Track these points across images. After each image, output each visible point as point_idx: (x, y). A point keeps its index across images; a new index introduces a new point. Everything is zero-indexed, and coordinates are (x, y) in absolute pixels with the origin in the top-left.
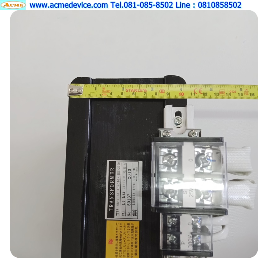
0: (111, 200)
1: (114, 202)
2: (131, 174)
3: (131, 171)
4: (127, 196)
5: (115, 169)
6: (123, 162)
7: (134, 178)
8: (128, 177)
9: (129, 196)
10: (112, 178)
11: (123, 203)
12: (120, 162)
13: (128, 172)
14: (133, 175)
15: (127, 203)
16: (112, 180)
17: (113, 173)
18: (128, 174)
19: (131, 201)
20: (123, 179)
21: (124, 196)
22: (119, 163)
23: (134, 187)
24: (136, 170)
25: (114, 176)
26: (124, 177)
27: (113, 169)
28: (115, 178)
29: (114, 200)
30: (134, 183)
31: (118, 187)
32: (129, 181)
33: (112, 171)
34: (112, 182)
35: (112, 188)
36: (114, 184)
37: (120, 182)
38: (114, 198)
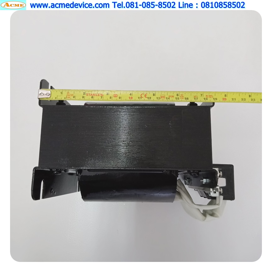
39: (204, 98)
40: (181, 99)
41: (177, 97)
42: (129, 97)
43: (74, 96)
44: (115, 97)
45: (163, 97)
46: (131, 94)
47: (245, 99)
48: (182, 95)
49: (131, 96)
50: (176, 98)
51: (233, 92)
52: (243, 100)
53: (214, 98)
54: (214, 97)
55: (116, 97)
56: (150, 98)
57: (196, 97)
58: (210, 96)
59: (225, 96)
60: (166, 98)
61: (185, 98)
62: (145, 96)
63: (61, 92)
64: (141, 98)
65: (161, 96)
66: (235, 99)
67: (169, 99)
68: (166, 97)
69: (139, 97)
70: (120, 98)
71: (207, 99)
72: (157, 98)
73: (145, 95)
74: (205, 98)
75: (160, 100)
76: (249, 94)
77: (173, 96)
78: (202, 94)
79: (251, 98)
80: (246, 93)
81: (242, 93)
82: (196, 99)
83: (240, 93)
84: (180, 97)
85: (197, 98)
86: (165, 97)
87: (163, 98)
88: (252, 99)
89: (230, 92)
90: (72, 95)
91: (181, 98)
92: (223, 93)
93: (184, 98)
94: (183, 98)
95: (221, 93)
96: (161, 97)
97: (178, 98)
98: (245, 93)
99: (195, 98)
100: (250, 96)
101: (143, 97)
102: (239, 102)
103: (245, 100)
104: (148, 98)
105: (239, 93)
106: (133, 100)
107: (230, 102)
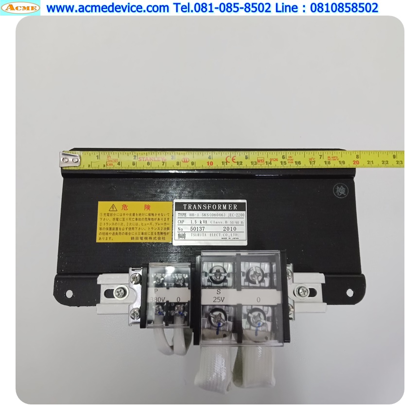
0: (197, 206)
1: (195, 210)
2: (230, 231)
3: (233, 231)
4: (202, 226)
5: (235, 210)
6: (244, 220)
7: (224, 235)
8: (226, 226)
9: (203, 229)
10: (225, 207)
11: (193, 222)
12: (245, 217)
13: (233, 227)
14: (229, 234)
15: (193, 226)
16: (222, 207)
17: (230, 208)
18: (230, 227)
19: (196, 231)
20: (223, 221)
21: (202, 222)
22: (243, 215)
23: (214, 235)
24: (235, 237)
25: (227, 210)
26: (226, 222)
27: (235, 207)
28: (225, 210)
29: (197, 210)
30: (218, 235)
31: (213, 215)
32: (221, 229)
33: (233, 207)
34: (219, 207)
35: (212, 206)
36: (217, 210)
37: (219, 217)
38: (200, 210)
39: (325, 162)
41: (283, 160)
42: (208, 163)
43: (119, 162)
44: (184, 162)
45: (261, 160)
46: (210, 156)
47: (387, 161)
48: (290, 157)
49: (210, 161)
50: (281, 162)
51: (369, 151)
52: (385, 163)
53: (340, 162)
54: (340, 160)
55: (187, 162)
56: (241, 162)
57: (313, 160)
58: (335, 157)
59: (357, 157)
60: (267, 162)
61: (296, 162)
62: (233, 160)
63: (97, 156)
64: (226, 162)
65: (258, 160)
66: (372, 161)
68: (265, 161)
69: (223, 162)
70: (193, 163)
71: (329, 163)
72: (252, 162)
73: (232, 157)
74: (327, 161)
75: (257, 165)
76: (393, 153)
77: (277, 160)
78: (321, 156)
79: (396, 159)
80: (389, 153)
81: (383, 152)
82: (313, 163)
84: (288, 160)
85: (315, 162)
87: (261, 163)
88: (398, 161)
89: (365, 151)
90: (115, 161)
91: (289, 162)
92: (354, 153)
93: (294, 161)
94: (292, 162)
95: (351, 152)
96: (259, 161)
97: (285, 162)
98: (387, 153)
99: (310, 162)
100: (394, 157)
101: (229, 162)
102: (378, 166)
103: (387, 163)
104: (237, 162)
105: (379, 152)
106: (214, 167)
107: (364, 166)
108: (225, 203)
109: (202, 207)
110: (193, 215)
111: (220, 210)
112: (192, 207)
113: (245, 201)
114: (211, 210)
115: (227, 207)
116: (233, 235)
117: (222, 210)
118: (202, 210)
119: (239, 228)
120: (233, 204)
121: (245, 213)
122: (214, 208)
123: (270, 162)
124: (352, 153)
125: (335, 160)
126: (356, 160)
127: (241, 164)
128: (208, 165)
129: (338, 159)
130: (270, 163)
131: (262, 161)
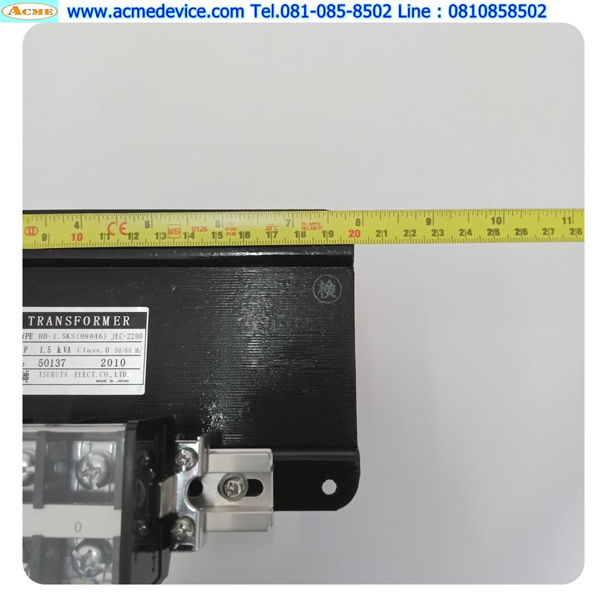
0: (53, 320)
1: (49, 327)
2: (113, 366)
3: (120, 366)
4: (60, 358)
5: (126, 327)
6: (142, 346)
7: (102, 374)
8: (107, 358)
9: (61, 363)
10: (106, 321)
11: (45, 349)
12: (143, 340)
13: (119, 359)
14: (111, 373)
15: (44, 358)
16: (101, 322)
17: (117, 323)
18: (114, 359)
19: (49, 367)
20: (102, 347)
21: (62, 350)
22: (140, 336)
23: (82, 375)
24: (122, 378)
25: (111, 326)
26: (107, 350)
27: (126, 321)
28: (106, 327)
29: (54, 327)
30: (91, 374)
31: (82, 336)
32: (97, 362)
33: (122, 321)
34: (96, 322)
35: (82, 320)
36: (91, 326)
37: (94, 339)
38: (59, 327)
39: (296, 232)
40: (229, 236)
41: (217, 230)
42: (74, 235)
45: (175, 230)
46: (77, 223)
47: (415, 231)
48: (231, 224)
49: (77, 231)
50: (213, 233)
51: (380, 212)
52: (410, 234)
53: (324, 232)
54: (324, 229)
56: (137, 234)
57: (273, 230)
58: (315, 224)
59: (358, 223)
60: (185, 234)
61: (241, 233)
62: (121, 229)
64: (108, 235)
65: (169, 230)
66: (386, 231)
67: (193, 238)
68: (183, 232)
69: (101, 234)
70: (44, 237)
71: (304, 235)
72: (157, 234)
73: (119, 224)
74: (300, 230)
75: (167, 240)
76: (427, 214)
77: (205, 229)
78: (289, 220)
79: (431, 227)
80: (418, 214)
81: (407, 213)
82: (273, 234)
83: (400, 214)
84: (226, 229)
85: (276, 233)
86: (179, 232)
87: (174, 236)
88: (434, 231)
89: (372, 212)
91: (227, 234)
92: (352, 215)
93: (238, 231)
94: (234, 234)
95: (345, 214)
96: (170, 232)
97: (220, 234)
98: (414, 214)
99: (268, 233)
100: (429, 222)
101: (113, 234)
102: (396, 241)
103: (413, 235)
104: (129, 234)
105: (398, 214)
106: (84, 243)
107: (369, 241)
108: (106, 314)
109: (64, 321)
110: (45, 336)
111: (97, 327)
112: (44, 322)
113: (145, 310)
114: (80, 326)
115: (111, 321)
116: (118, 374)
117: (101, 326)
118: (63, 327)
119: (130, 362)
120: (122, 314)
121: (143, 332)
122: (87, 322)
123: (193, 234)
124: (348, 215)
125: (315, 228)
126: (355, 228)
127: (136, 238)
128: (74, 240)
129: (320, 228)
130: (192, 236)
131: (177, 231)
